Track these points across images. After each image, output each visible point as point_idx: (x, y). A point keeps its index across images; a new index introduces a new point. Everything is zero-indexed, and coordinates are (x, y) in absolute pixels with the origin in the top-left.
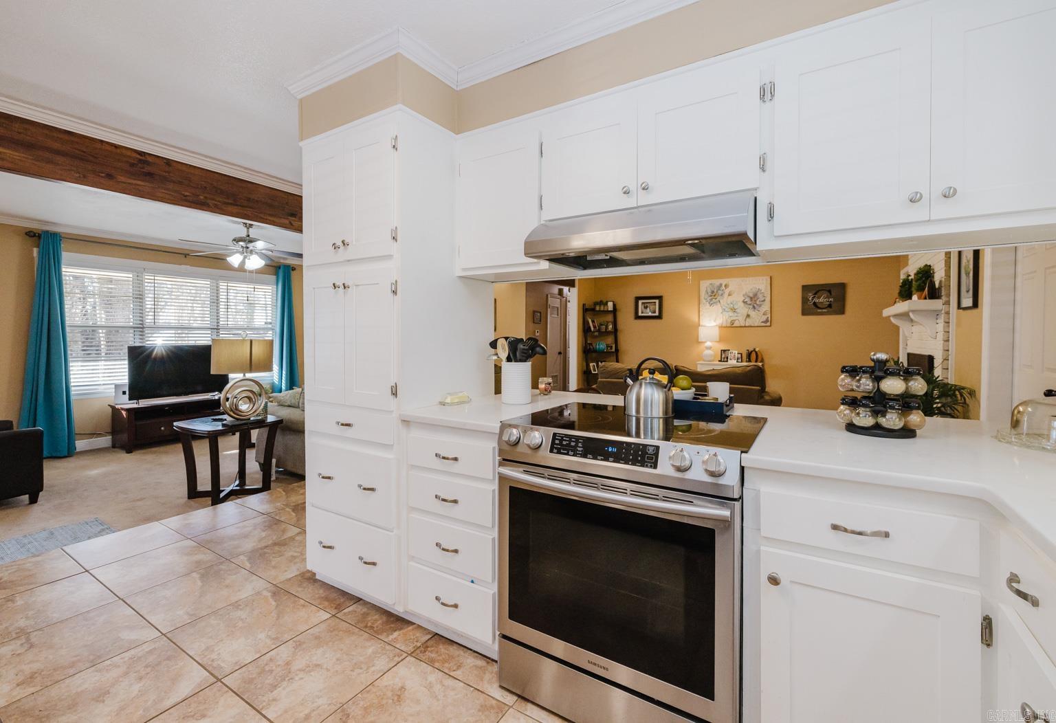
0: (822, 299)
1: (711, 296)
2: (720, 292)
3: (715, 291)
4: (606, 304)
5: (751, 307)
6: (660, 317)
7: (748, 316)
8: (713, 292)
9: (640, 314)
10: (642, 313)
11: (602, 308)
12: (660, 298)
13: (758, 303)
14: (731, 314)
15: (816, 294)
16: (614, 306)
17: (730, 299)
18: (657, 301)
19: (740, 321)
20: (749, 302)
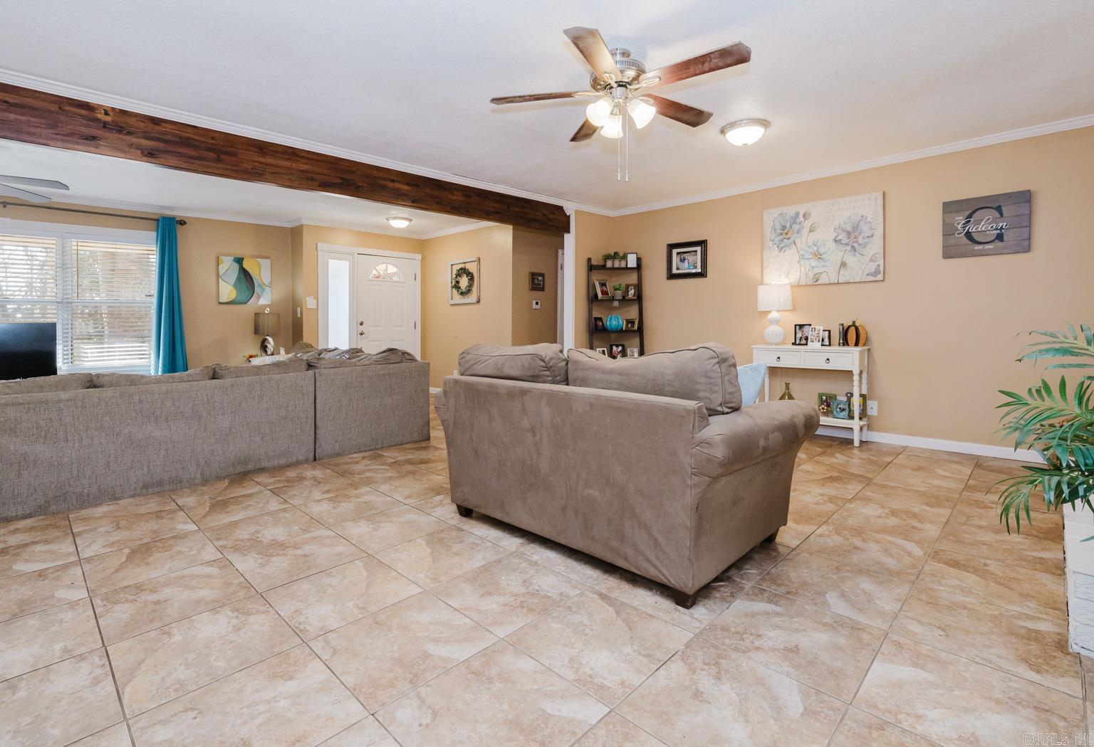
0: (985, 225)
1: (782, 234)
2: (796, 227)
3: (788, 226)
4: (625, 257)
5: (849, 248)
6: (702, 275)
7: (843, 264)
8: (784, 227)
10: (678, 269)
11: (617, 264)
12: (702, 243)
13: (860, 240)
14: (814, 263)
15: (970, 216)
16: (639, 260)
17: (813, 237)
19: (830, 275)
20: (845, 241)
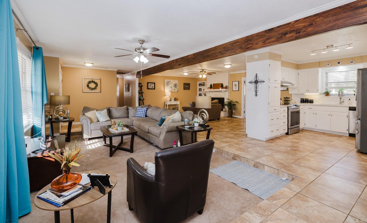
0: (186, 87)
1: (167, 84)
2: (169, 83)
6: (154, 89)
7: (175, 89)
9: (149, 88)
14: (171, 89)
15: (186, 85)
17: (171, 85)
18: (154, 84)
19: (173, 91)
20: (175, 86)
